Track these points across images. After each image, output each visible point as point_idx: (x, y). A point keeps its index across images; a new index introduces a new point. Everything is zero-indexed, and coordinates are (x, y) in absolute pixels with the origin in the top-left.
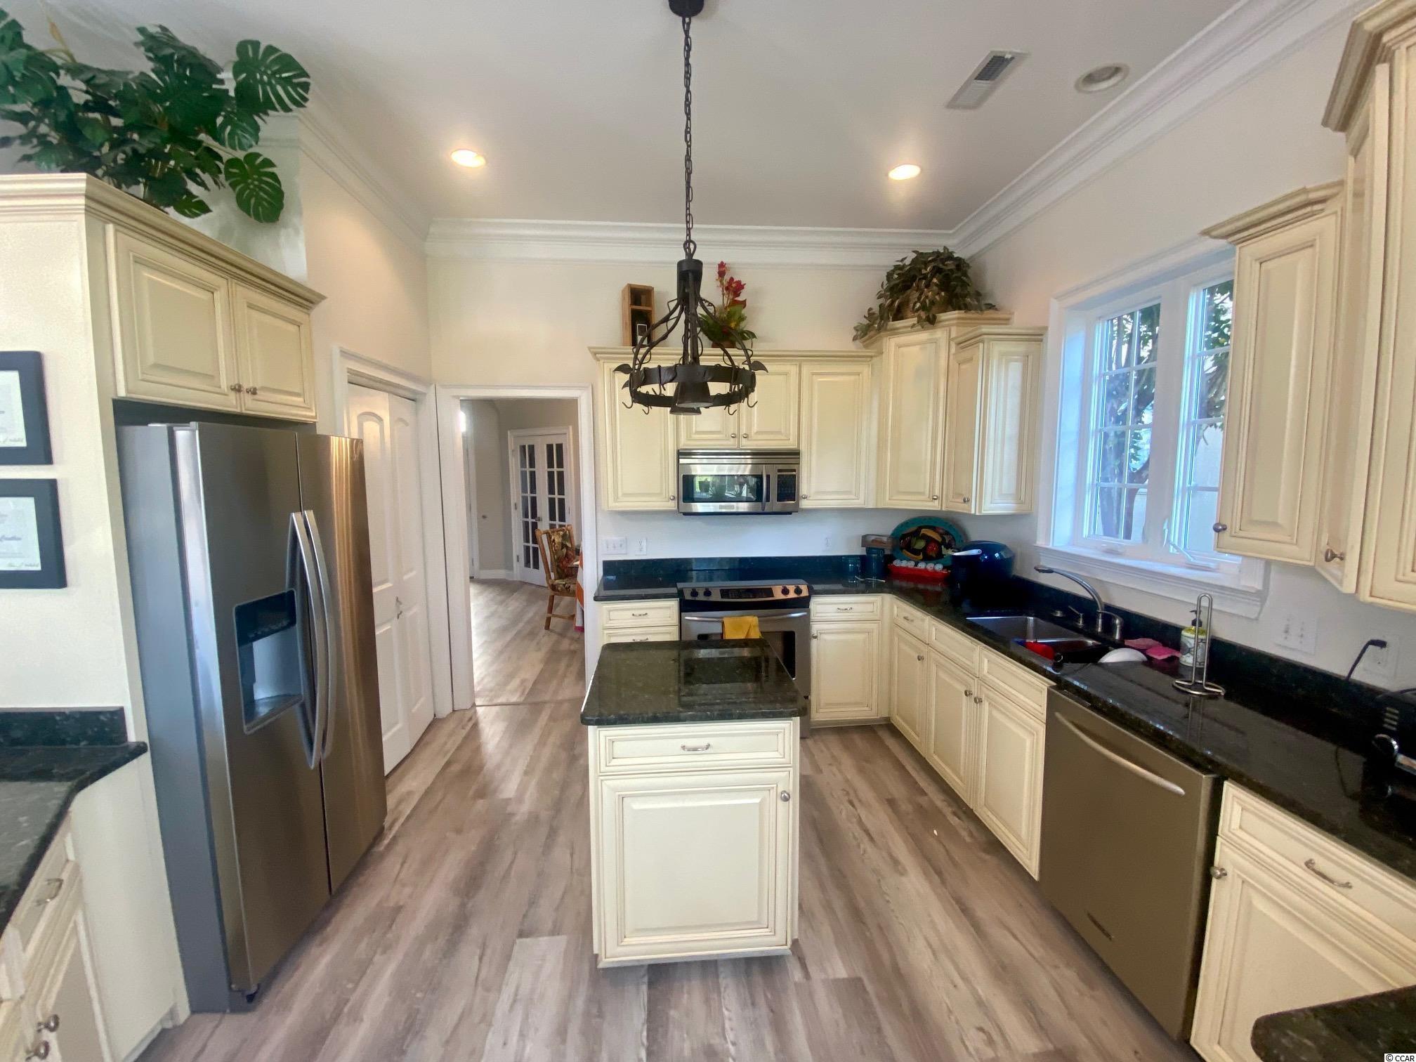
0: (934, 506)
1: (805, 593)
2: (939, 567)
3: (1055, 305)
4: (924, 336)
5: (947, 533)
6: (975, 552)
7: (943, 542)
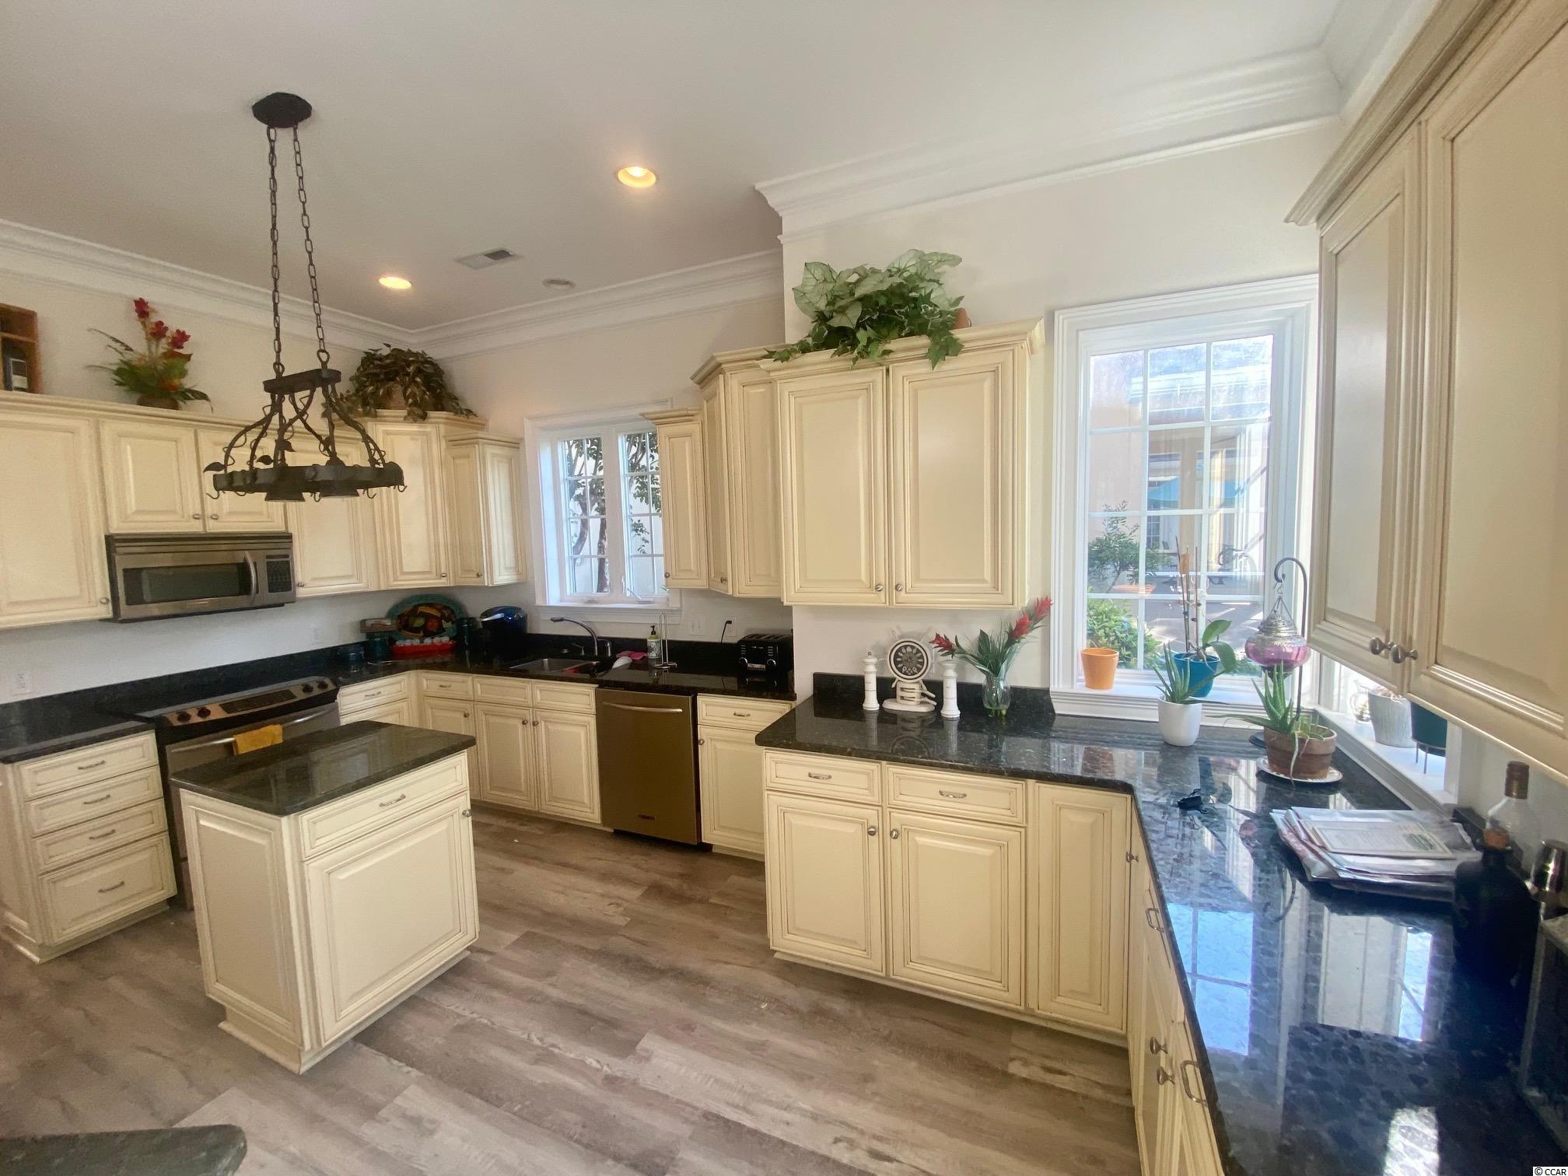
0: (441, 583)
1: (331, 687)
2: (445, 639)
3: (527, 423)
4: (414, 428)
5: (446, 608)
6: (499, 616)
7: (443, 617)
